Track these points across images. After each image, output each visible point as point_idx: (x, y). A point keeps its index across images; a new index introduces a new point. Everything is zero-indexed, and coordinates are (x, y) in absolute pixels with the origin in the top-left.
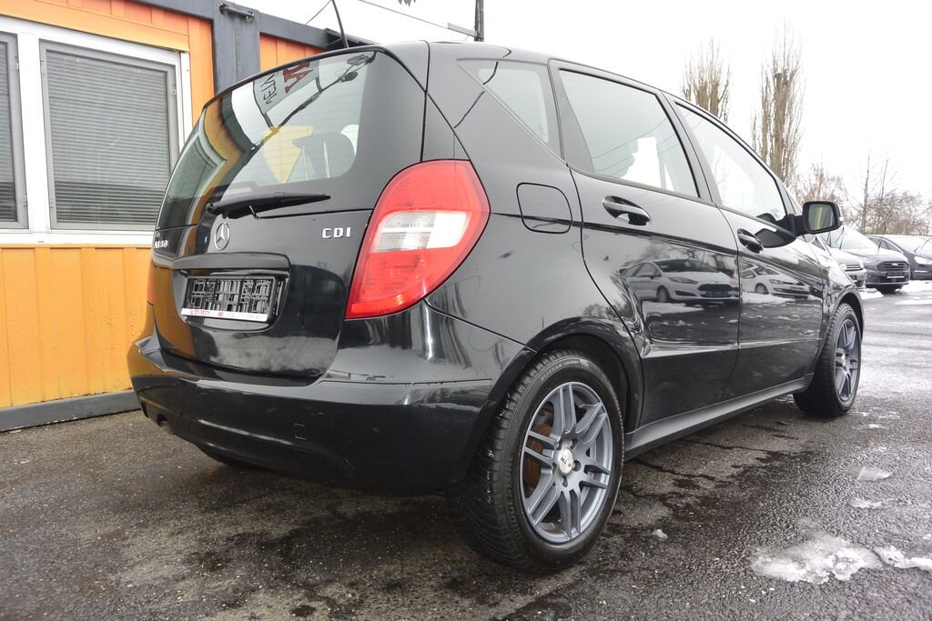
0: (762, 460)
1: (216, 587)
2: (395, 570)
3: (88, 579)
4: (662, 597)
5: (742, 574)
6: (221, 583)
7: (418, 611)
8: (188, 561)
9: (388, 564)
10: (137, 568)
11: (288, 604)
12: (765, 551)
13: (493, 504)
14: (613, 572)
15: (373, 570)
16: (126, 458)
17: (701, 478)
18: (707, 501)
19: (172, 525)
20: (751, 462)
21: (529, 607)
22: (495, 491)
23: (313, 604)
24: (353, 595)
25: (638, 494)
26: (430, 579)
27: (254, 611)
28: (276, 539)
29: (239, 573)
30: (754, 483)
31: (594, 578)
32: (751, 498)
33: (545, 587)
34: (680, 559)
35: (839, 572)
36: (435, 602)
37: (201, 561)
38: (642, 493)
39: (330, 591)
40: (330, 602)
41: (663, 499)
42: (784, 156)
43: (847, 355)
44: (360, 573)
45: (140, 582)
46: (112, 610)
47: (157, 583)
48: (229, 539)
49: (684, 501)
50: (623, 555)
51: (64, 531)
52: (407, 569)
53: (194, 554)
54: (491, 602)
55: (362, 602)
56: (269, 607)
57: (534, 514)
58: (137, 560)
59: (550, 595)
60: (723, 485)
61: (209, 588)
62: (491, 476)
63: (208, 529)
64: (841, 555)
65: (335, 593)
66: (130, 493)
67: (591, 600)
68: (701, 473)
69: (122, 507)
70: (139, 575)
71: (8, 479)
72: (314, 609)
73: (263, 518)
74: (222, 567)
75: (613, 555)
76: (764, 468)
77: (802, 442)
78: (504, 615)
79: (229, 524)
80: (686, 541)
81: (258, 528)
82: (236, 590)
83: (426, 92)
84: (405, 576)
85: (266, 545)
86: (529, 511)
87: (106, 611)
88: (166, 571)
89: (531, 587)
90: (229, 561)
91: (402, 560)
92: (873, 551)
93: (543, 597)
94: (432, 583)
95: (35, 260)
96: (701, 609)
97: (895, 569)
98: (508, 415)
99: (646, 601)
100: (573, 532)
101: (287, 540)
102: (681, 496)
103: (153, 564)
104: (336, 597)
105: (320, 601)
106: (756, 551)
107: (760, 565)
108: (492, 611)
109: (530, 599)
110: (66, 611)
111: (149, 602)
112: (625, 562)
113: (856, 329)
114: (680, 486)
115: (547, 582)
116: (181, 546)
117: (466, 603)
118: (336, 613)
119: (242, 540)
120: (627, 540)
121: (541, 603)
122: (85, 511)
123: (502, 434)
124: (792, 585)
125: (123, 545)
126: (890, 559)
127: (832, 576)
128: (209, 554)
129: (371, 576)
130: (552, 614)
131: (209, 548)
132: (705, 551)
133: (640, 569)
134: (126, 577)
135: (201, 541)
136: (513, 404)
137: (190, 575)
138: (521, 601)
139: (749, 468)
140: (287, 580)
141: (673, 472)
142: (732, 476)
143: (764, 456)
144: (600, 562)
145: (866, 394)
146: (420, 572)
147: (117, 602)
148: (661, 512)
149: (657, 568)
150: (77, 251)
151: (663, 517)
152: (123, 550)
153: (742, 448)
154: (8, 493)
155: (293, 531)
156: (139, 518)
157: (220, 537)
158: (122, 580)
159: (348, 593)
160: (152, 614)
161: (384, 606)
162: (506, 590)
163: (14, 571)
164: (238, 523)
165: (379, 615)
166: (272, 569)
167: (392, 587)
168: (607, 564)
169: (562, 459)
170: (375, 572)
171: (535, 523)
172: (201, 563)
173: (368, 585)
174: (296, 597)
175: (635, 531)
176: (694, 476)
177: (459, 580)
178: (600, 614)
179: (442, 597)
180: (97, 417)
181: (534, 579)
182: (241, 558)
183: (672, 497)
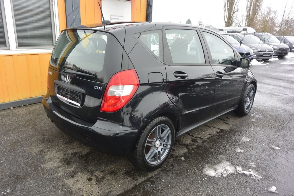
0: (217, 132)
1: (68, 171)
2: (113, 167)
3: (36, 166)
4: (178, 179)
5: (200, 173)
6: (69, 169)
7: (118, 181)
8: (61, 161)
9: (112, 165)
10: (48, 163)
11: (86, 177)
12: (208, 166)
13: (137, 158)
14: (168, 171)
15: (108, 167)
16: (43, 122)
17: (199, 139)
18: (198, 147)
19: (57, 148)
20: (214, 133)
21: (145, 181)
22: (137, 155)
23: (92, 177)
24: (102, 175)
25: (181, 143)
26: (122, 171)
27: (78, 179)
28: (84, 155)
29: (74, 166)
30: (213, 141)
31: (163, 173)
32: (210, 147)
33: (150, 175)
34: (186, 168)
35: (224, 174)
36: (122, 178)
37: (64, 161)
38: (182, 143)
39: (97, 173)
40: (96, 177)
41: (187, 146)
42: (258, 4)
43: (250, 98)
44: (104, 168)
45: (49, 168)
46: (43, 176)
47: (53, 168)
48: (72, 154)
49: (192, 147)
50: (172, 165)
51: (28, 149)
52: (117, 167)
53: (63, 159)
54: (136, 179)
55: (104, 177)
56: (81, 178)
57: (148, 158)
58: (48, 160)
59: (151, 178)
60: (204, 141)
61: (66, 171)
62: (137, 152)
63: (66, 150)
64: (226, 168)
65: (98, 174)
66: (45, 135)
67: (161, 180)
68: (199, 136)
69: (43, 141)
70: (49, 165)
71: (12, 128)
72: (92, 179)
73: (81, 147)
74: (70, 164)
75: (169, 165)
76: (217, 135)
77: (231, 126)
78: (139, 183)
79: (72, 149)
80: (189, 161)
81: (79, 151)
82: (73, 172)
83: (123, 48)
84: (116, 169)
85: (81, 157)
86: (147, 158)
87: (41, 177)
88: (56, 164)
89: (146, 175)
90: (71, 162)
91: (115, 164)
92: (235, 167)
93: (149, 178)
94: (122, 172)
95: (13, 59)
96: (187, 184)
97: (238, 173)
98: (142, 136)
99: (174, 181)
100: (158, 161)
101: (87, 155)
102: (192, 145)
103: (52, 162)
104: (98, 175)
105: (94, 176)
106: (206, 166)
107: (205, 171)
108: (136, 182)
109: (146, 179)
110: (31, 176)
111: (52, 174)
112: (172, 168)
113: (254, 91)
114: (193, 141)
115: (151, 173)
116: (59, 156)
117: (130, 179)
118: (98, 180)
119: (75, 155)
120: (174, 160)
121: (148, 180)
122: (33, 142)
123: (140, 141)
124: (211, 177)
125: (44, 155)
126: (238, 170)
127: (222, 175)
128: (66, 159)
129: (107, 169)
130: (150, 184)
131: (66, 157)
132: (193, 165)
133: (175, 170)
134: (46, 166)
135: (64, 154)
136: (143, 133)
137: (62, 166)
138: (143, 179)
139: (213, 135)
140: (86, 169)
141: (192, 136)
142: (208, 138)
143: (218, 131)
144: (165, 167)
145: (256, 107)
146: (120, 168)
147: (44, 174)
148: (185, 150)
149: (180, 170)
150: (25, 56)
151: (185, 153)
152: (44, 156)
153: (213, 127)
154: (12, 134)
155: (88, 152)
156: (48, 146)
157: (69, 153)
158: (45, 167)
159: (101, 174)
160: (52, 178)
161: (109, 179)
162: (140, 175)
163: (17, 162)
164: (74, 149)
165: (108, 182)
166: (82, 165)
167: (112, 173)
168: (167, 168)
169: (157, 144)
170: (108, 168)
171: (148, 161)
172: (64, 162)
173: (106, 172)
174: (88, 175)
175: (177, 157)
176: (197, 138)
177: (129, 171)
178: (162, 184)
179: (124, 177)
180: (34, 104)
181: (148, 172)
182: (75, 161)
183: (189, 145)
